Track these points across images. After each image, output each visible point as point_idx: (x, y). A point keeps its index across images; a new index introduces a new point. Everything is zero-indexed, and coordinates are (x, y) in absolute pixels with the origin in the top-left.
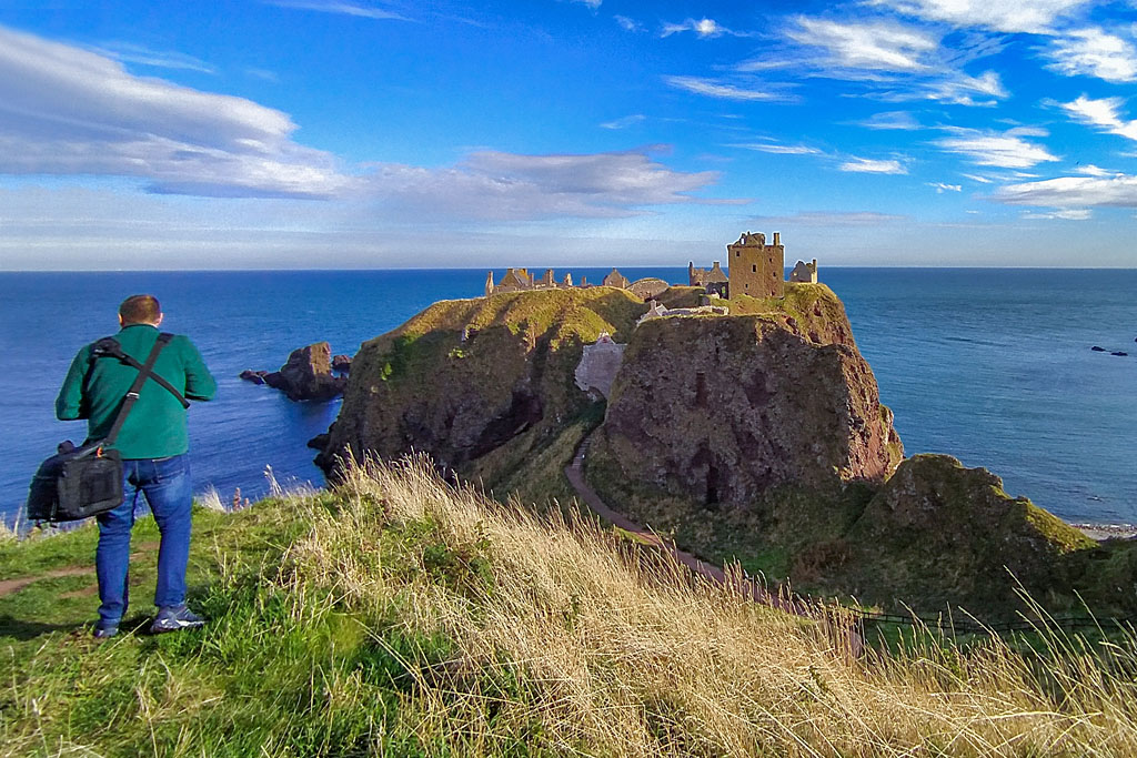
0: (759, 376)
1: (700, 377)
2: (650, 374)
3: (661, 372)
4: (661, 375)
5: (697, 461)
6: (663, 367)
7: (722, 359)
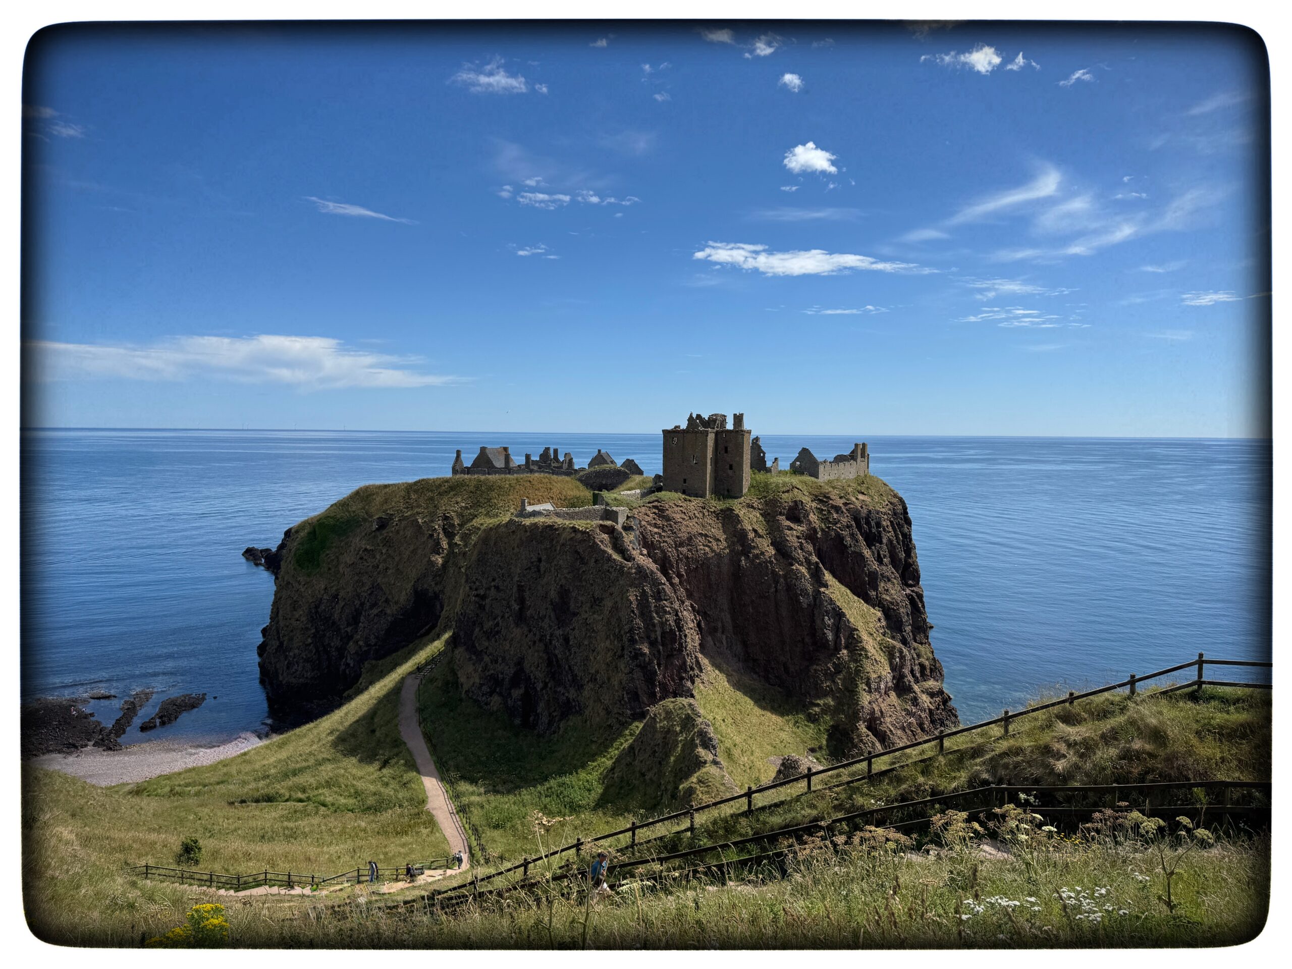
0: (564, 593)
1: (520, 588)
2: (484, 582)
3: (494, 580)
4: (493, 584)
5: (515, 681)
6: (496, 575)
7: (542, 569)
